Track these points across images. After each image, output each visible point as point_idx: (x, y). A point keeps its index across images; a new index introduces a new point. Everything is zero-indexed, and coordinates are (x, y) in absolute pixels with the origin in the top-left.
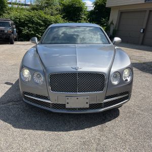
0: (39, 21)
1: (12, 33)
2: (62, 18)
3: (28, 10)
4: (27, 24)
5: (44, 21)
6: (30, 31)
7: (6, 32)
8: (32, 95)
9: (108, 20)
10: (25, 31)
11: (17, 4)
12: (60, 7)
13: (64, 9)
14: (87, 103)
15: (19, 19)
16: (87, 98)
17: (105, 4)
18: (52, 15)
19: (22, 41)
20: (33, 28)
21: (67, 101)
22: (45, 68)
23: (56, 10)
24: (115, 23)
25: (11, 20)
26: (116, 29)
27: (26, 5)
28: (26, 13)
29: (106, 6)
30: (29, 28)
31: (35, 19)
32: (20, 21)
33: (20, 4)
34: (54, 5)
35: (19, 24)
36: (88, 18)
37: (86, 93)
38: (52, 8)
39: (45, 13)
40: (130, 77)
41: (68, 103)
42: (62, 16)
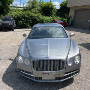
0: (28, 17)
1: (13, 25)
2: (41, 14)
3: (22, 11)
4: (21, 19)
5: (31, 17)
6: (23, 23)
7: (9, 24)
8: (23, 71)
9: (69, 14)
10: (20, 23)
11: (15, 7)
12: (40, 8)
13: (42, 9)
14: (54, 77)
15: (17, 16)
16: (54, 74)
17: (67, 5)
18: (35, 13)
19: (18, 28)
20: (25, 21)
21: (43, 76)
22: (31, 57)
23: (38, 10)
24: (72, 16)
25: (12, 17)
26: (74, 20)
27: (20, 7)
28: (21, 12)
29: (67, 7)
30: (22, 21)
31: (26, 16)
32: (17, 17)
33: (17, 7)
34: (37, 7)
35: (17, 19)
36: (57, 14)
37: (53, 71)
38: (35, 9)
39: (31, 12)
40: (79, 61)
41: (43, 77)
42: (41, 13)
